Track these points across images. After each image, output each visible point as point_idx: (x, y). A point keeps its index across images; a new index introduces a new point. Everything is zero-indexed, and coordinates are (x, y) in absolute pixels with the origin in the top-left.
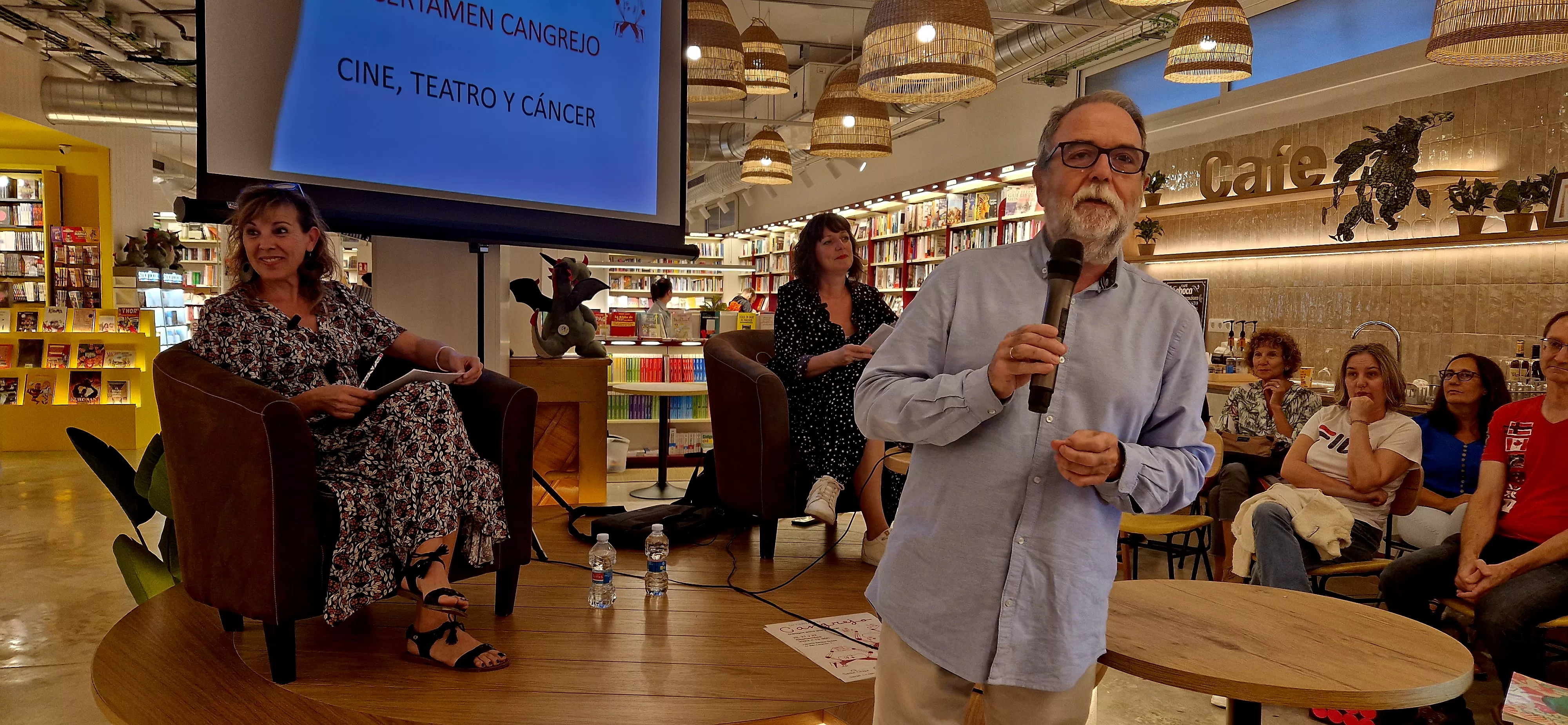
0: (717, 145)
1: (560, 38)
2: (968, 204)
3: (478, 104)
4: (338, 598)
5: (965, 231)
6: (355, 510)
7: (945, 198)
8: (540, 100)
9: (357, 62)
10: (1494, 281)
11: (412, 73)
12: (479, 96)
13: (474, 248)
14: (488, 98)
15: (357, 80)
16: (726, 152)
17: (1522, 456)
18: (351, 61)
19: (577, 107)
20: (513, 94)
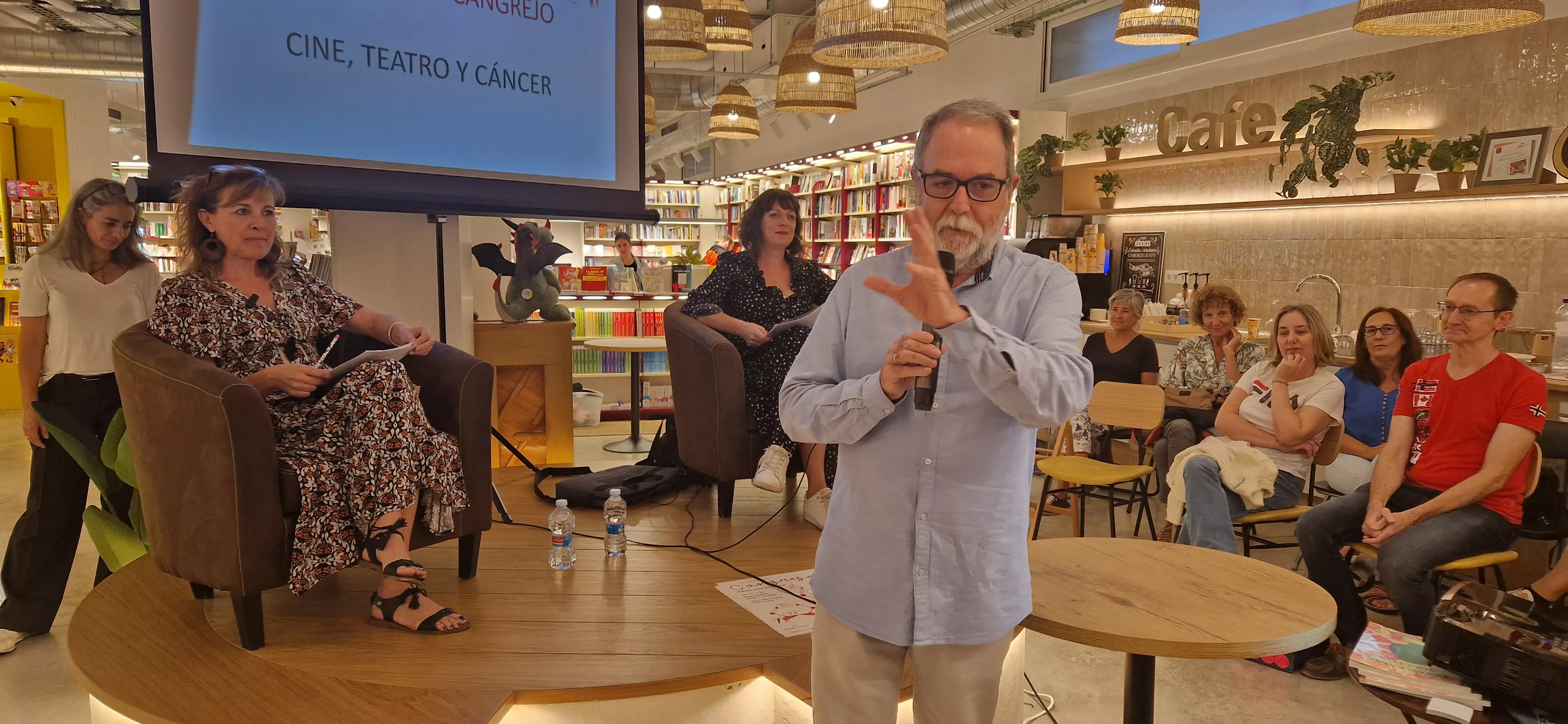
0: (687, 94)
1: (513, 6)
3: (430, 75)
4: (302, 569)
6: (315, 486)
8: (494, 69)
9: (307, 36)
10: (1429, 236)
11: (362, 46)
12: (431, 67)
13: (432, 218)
14: (441, 68)
15: (307, 55)
16: (697, 102)
17: (1427, 411)
18: (300, 36)
19: (533, 75)
20: (466, 64)
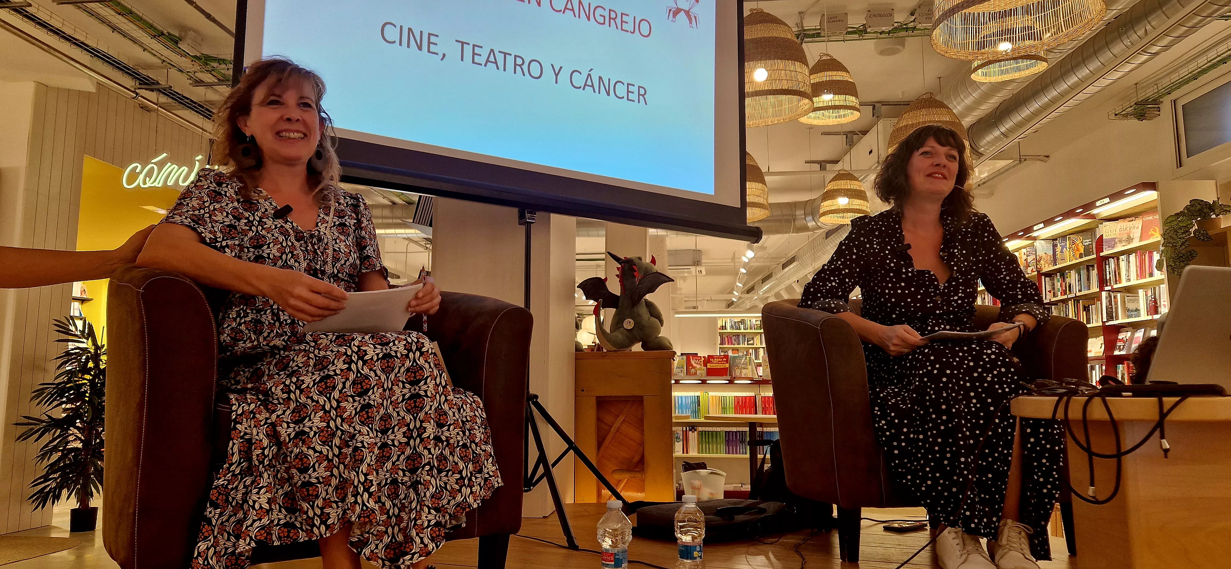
0: (801, 219)
1: (610, 18)
2: (1059, 249)
3: (524, 75)
5: (1058, 274)
7: (1032, 245)
8: (589, 75)
9: (401, 27)
11: (457, 41)
12: (525, 67)
13: (520, 216)
14: (535, 69)
15: (400, 44)
16: (811, 224)
18: (395, 26)
19: (628, 84)
20: (561, 68)
